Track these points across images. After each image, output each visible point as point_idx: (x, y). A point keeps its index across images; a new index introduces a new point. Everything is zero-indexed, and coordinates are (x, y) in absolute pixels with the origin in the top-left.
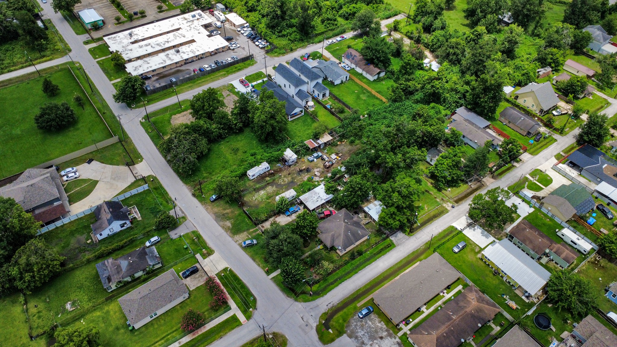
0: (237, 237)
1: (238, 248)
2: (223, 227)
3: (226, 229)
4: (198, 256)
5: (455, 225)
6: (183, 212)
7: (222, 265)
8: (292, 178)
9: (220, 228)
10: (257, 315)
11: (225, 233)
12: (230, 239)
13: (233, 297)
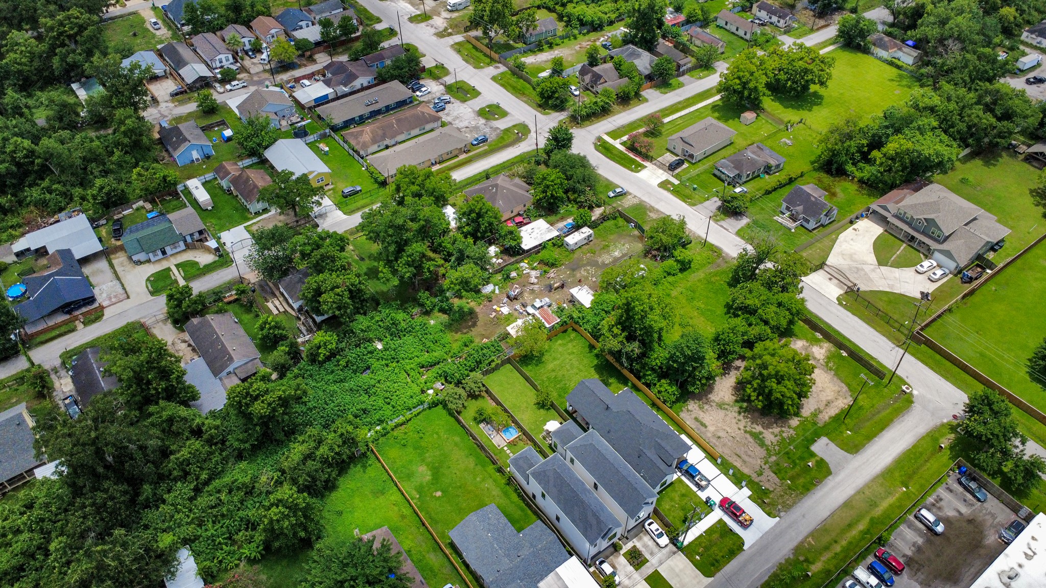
0: (636, 201)
1: (631, 191)
2: (658, 211)
3: (652, 209)
4: (676, 182)
5: (345, 217)
6: (722, 226)
7: (643, 175)
8: (574, 276)
9: (662, 210)
10: (593, 139)
11: (653, 204)
12: (644, 199)
13: (621, 152)
